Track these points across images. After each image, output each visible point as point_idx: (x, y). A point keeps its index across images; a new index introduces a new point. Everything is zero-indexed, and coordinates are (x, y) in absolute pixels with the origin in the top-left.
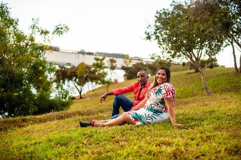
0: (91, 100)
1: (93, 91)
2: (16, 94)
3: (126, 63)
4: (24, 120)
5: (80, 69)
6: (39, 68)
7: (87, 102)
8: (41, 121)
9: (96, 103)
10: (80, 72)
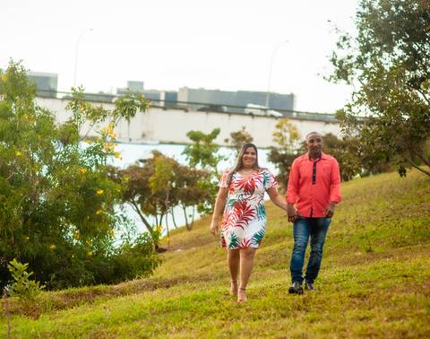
0: (189, 255)
1: (189, 228)
2: (53, 247)
3: (282, 142)
4: (97, 293)
5: (157, 174)
6: (95, 192)
7: (180, 261)
8: (123, 293)
9: (203, 263)
10: (157, 181)
